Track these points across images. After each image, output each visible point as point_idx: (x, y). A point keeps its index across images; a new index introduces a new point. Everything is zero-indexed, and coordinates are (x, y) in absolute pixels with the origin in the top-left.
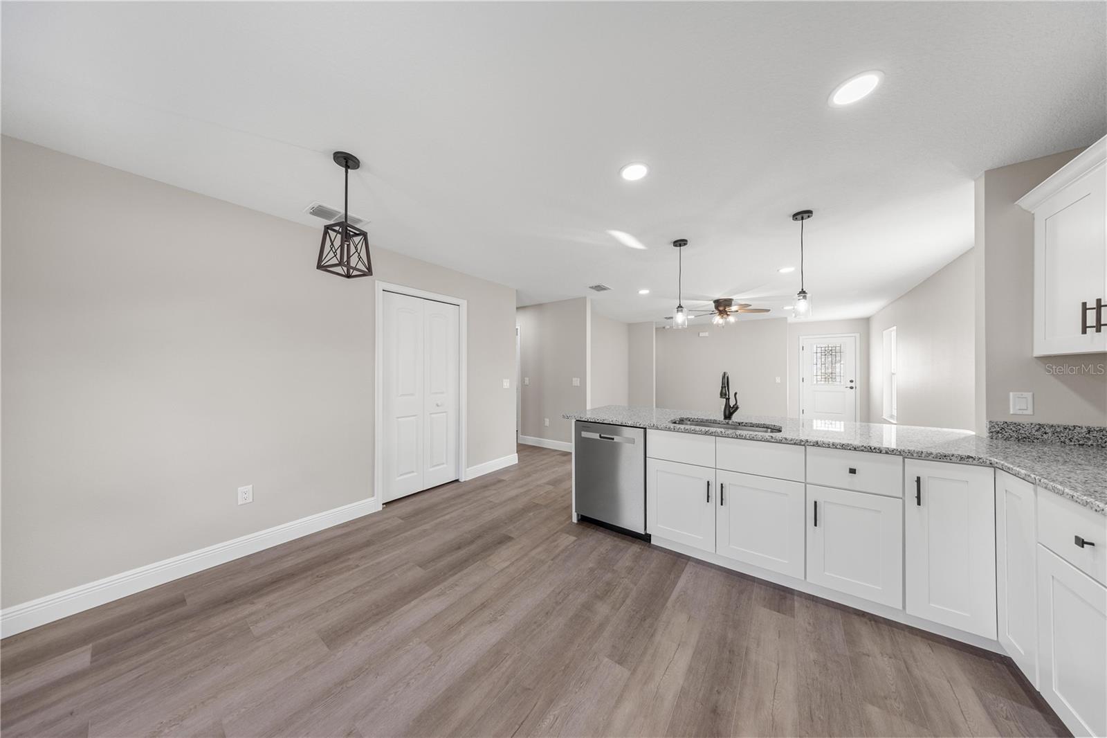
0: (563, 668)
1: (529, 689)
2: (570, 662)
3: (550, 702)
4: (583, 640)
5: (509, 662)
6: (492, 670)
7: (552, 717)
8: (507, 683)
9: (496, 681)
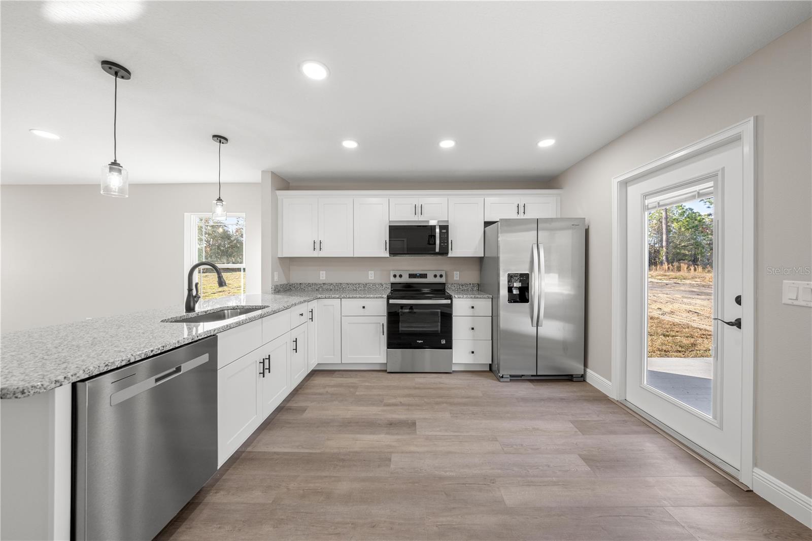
0: (417, 484)
1: (445, 493)
2: (410, 483)
3: (441, 478)
4: (385, 485)
5: (441, 519)
6: (456, 526)
7: (447, 473)
8: (454, 508)
9: (459, 517)
